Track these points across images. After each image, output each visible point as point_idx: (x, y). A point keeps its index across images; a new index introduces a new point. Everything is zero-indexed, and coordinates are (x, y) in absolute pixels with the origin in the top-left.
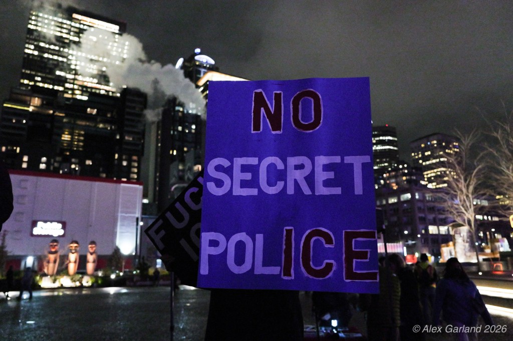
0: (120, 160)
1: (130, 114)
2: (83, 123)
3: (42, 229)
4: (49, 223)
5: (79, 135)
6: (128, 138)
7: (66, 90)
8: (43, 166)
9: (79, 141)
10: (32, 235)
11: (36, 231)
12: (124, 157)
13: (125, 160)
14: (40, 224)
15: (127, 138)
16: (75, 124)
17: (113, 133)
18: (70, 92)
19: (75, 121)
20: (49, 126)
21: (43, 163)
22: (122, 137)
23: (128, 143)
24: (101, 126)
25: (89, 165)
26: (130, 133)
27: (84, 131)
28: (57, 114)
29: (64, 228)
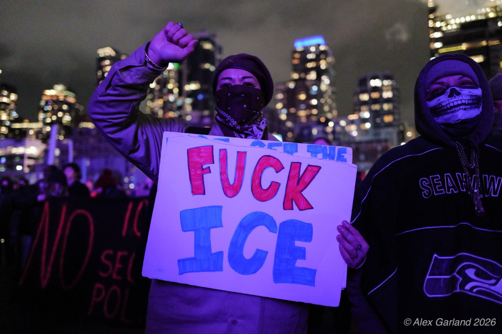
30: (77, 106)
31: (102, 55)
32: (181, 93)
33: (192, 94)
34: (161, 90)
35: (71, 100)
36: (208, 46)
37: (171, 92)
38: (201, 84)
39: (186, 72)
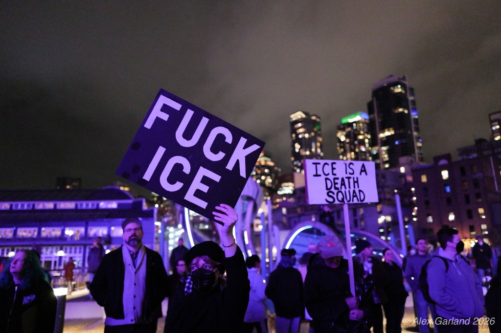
30: (276, 168)
31: (294, 119)
32: (374, 142)
33: (388, 141)
34: (351, 143)
35: (271, 164)
36: (398, 89)
37: (362, 143)
38: (395, 130)
39: (378, 121)
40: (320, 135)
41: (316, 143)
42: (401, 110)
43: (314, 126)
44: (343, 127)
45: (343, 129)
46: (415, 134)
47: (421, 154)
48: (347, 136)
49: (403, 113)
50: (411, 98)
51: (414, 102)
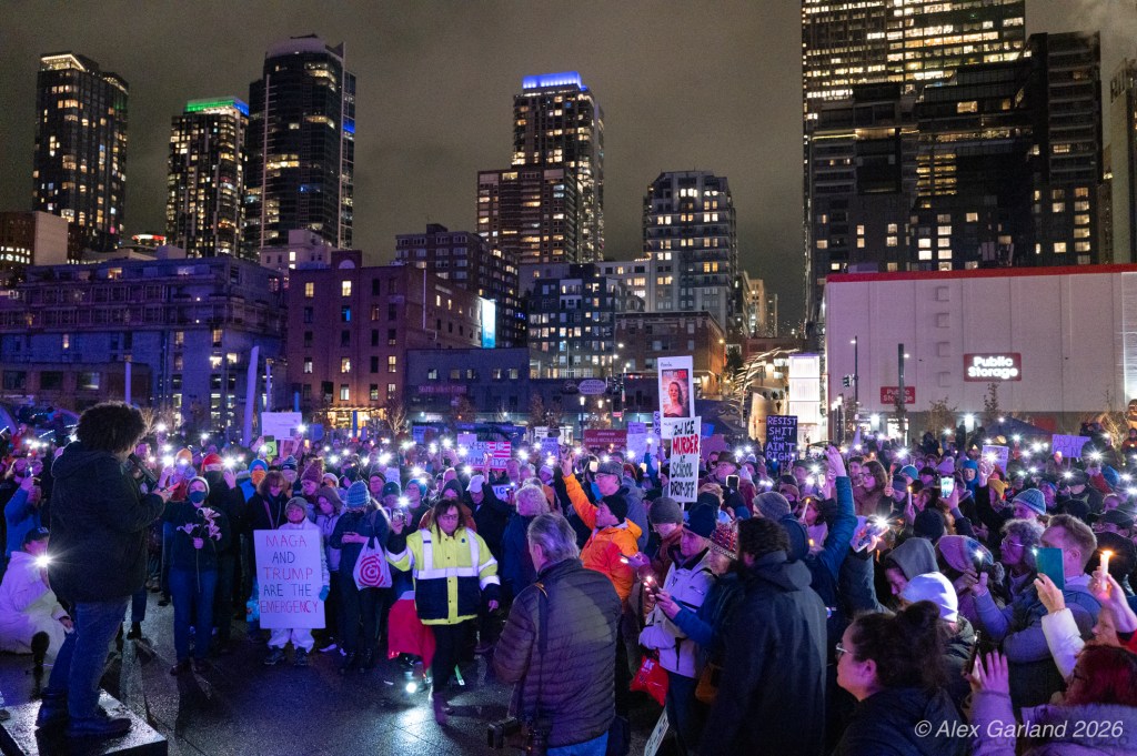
0: (1047, 202)
1: (1059, 92)
2: (952, 137)
3: (981, 367)
4: (991, 358)
5: (944, 163)
6: (1060, 149)
7: (892, 69)
8: (891, 241)
9: (945, 175)
10: (967, 379)
11: (973, 372)
12: (1054, 194)
13: (1058, 201)
14: (977, 360)
15: (1056, 150)
16: (935, 142)
17: (1021, 145)
18: (898, 69)
19: (934, 137)
20: (892, 159)
21: (891, 235)
22: (1046, 150)
23: (1062, 161)
24: (990, 133)
25: (973, 223)
26: (1062, 137)
27: (955, 152)
28: (904, 131)
29: (1017, 364)
38: (301, 159)
39: (269, 130)
40: (123, 128)
41: (109, 146)
42: (321, 119)
43: (109, 104)
44: (187, 122)
45: (188, 129)
46: (344, 177)
47: (349, 223)
48: (193, 146)
49: (324, 126)
50: (347, 98)
51: (351, 108)
